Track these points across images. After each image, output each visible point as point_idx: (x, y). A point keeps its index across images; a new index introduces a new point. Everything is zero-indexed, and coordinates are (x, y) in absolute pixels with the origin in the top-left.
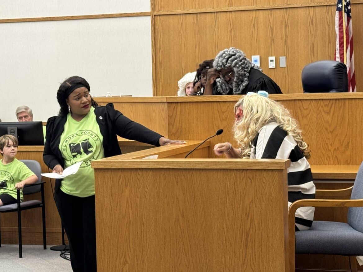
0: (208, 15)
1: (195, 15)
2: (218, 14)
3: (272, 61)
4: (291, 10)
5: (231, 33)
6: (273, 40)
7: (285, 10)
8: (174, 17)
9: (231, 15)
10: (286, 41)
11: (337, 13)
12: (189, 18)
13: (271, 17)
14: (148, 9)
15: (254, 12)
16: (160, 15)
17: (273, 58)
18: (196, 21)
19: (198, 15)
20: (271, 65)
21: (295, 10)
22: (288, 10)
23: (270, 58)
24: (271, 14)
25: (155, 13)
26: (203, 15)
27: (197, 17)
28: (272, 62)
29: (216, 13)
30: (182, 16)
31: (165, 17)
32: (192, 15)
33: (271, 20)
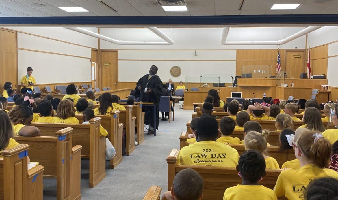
6: (263, 67)
7: (266, 61)
9: (254, 61)
15: (259, 61)
24: (263, 62)
25: (237, 60)
27: (246, 61)
28: (263, 72)
29: (251, 61)
30: (243, 61)
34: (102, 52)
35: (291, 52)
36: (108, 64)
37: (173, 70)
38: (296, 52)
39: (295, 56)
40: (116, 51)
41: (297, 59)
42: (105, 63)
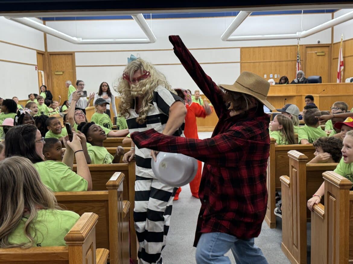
3: (276, 76)
5: (264, 68)
6: (276, 70)
9: (264, 63)
10: (280, 70)
11: (297, 63)
14: (239, 61)
15: (271, 62)
17: (276, 75)
22: (280, 62)
24: (276, 63)
25: (242, 62)
27: (254, 63)
29: (259, 62)
30: (249, 63)
31: (244, 63)
34: (51, 56)
35: (313, 49)
36: (62, 73)
38: (319, 48)
39: (318, 54)
40: (71, 54)
41: (320, 57)
42: (57, 71)
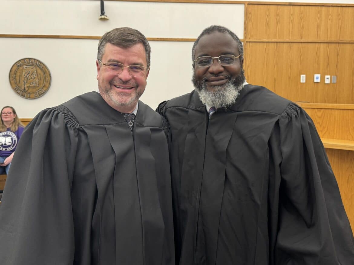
0: (285, 43)
1: (276, 43)
2: (292, 44)
4: (341, 45)
5: (300, 57)
6: (328, 64)
7: (338, 44)
8: (261, 44)
9: (302, 45)
10: (337, 66)
12: (272, 45)
13: (328, 48)
15: (317, 45)
16: (250, 42)
18: (276, 48)
19: (278, 43)
20: (327, 81)
21: (345, 45)
22: (340, 44)
23: (327, 77)
24: (328, 46)
25: (247, 40)
26: (282, 44)
27: (277, 45)
28: (328, 80)
29: (290, 43)
30: (266, 43)
31: (253, 44)
32: (273, 43)
33: (328, 50)
37: (18, 74)
